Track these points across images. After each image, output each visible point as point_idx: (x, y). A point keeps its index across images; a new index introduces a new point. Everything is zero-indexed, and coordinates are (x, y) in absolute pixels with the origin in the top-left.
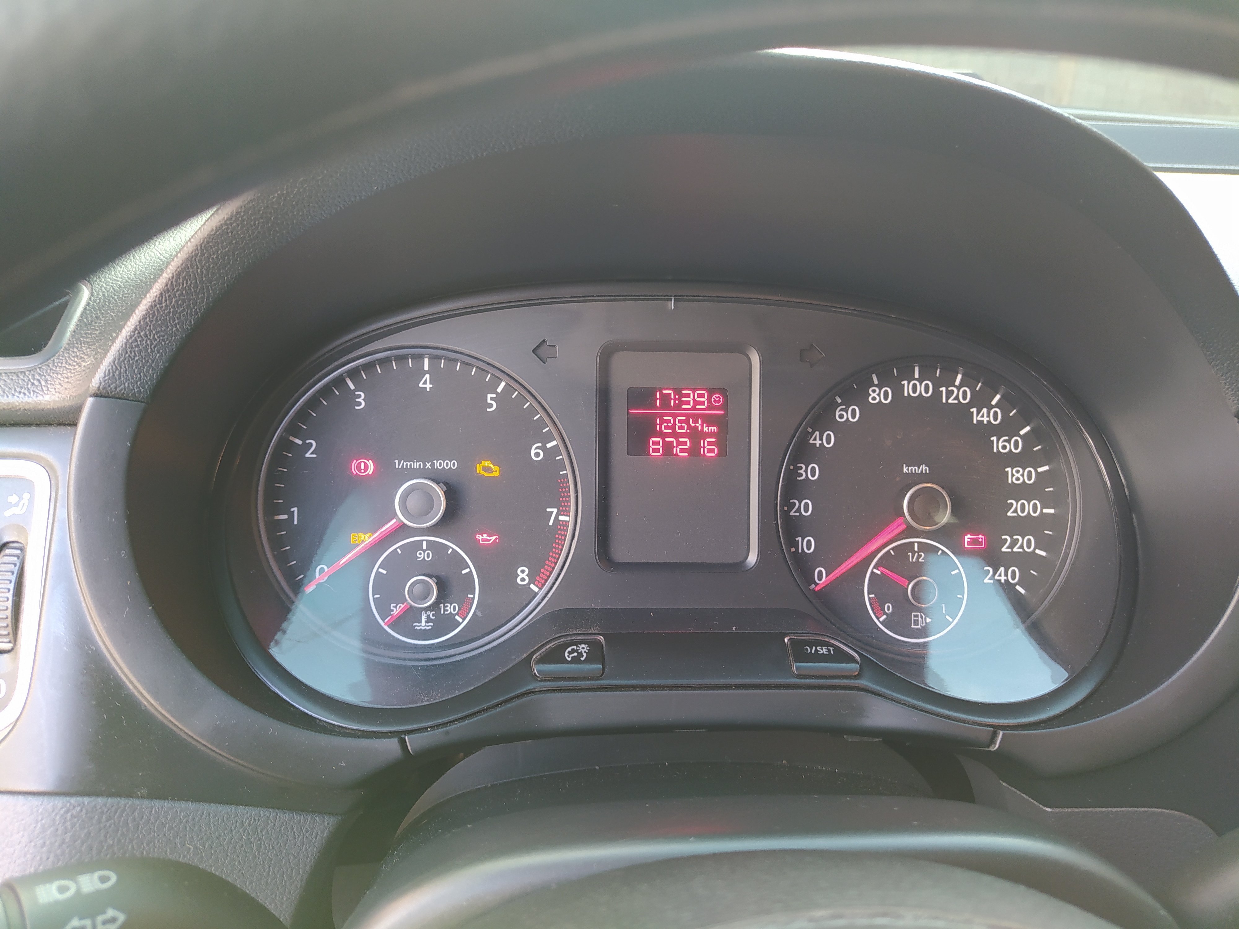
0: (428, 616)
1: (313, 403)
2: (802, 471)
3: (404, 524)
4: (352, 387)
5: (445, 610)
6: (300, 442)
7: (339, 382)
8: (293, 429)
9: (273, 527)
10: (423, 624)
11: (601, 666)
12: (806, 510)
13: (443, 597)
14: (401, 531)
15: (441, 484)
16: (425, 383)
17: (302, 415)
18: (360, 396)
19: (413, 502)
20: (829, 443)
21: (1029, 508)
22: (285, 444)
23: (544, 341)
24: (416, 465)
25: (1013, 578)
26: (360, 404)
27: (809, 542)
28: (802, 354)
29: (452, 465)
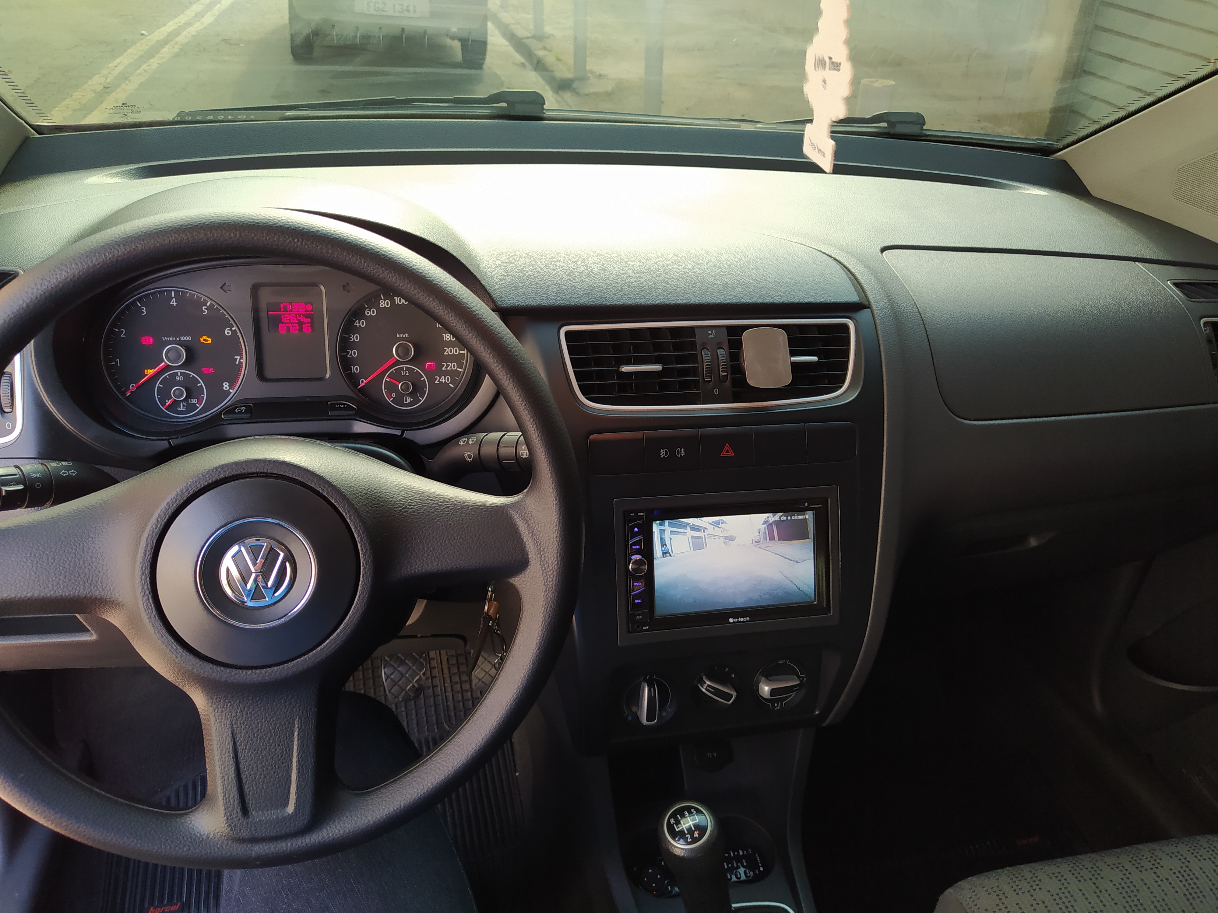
0: (184, 405)
1: (122, 313)
2: (352, 338)
3: (169, 365)
4: (140, 305)
5: (191, 402)
6: (117, 330)
7: (133, 303)
8: (114, 324)
9: (109, 368)
10: (182, 408)
11: (250, 415)
12: (355, 354)
13: (189, 396)
14: (167, 368)
15: (184, 347)
16: (173, 302)
17: (118, 318)
18: (143, 309)
19: (172, 355)
20: (363, 325)
21: (453, 351)
22: (111, 332)
23: (225, 284)
24: (172, 339)
25: (448, 381)
26: (144, 312)
27: (357, 368)
28: (344, 287)
29: (189, 338)
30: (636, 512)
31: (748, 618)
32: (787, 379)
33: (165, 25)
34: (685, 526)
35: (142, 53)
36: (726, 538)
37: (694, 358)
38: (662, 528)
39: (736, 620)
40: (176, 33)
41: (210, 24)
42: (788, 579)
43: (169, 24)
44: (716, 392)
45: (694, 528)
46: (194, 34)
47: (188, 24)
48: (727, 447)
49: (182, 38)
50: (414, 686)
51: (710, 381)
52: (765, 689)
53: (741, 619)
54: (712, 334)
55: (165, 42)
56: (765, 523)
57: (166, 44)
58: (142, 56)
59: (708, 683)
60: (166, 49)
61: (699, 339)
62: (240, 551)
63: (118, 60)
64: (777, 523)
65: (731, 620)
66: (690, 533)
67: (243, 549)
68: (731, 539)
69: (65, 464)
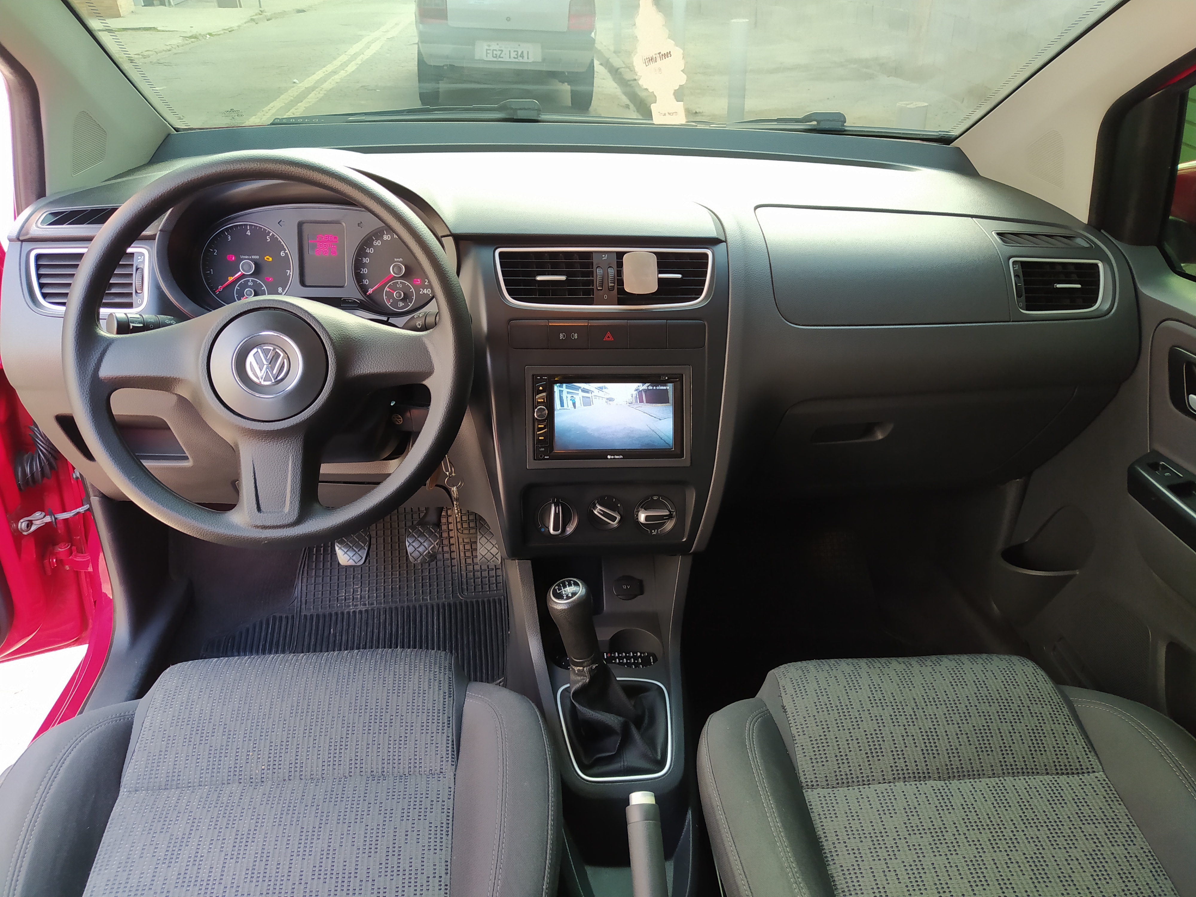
1: (215, 238)
2: (363, 260)
3: (243, 274)
4: (226, 234)
6: (212, 250)
7: (223, 232)
9: (206, 275)
12: (365, 272)
15: (254, 262)
16: (248, 232)
17: (212, 241)
18: (228, 236)
19: (245, 267)
20: (371, 251)
22: (207, 251)
25: (429, 292)
26: (229, 238)
27: (366, 281)
28: (359, 225)
29: (257, 257)
30: (541, 376)
31: (621, 457)
32: (653, 287)
33: (314, 74)
34: (578, 388)
35: (292, 98)
36: (607, 399)
37: (591, 274)
38: (561, 389)
39: (612, 457)
40: (323, 80)
41: (353, 72)
42: (653, 431)
43: (317, 73)
44: (606, 297)
45: (584, 391)
46: (339, 81)
47: (334, 72)
48: (609, 334)
49: (327, 85)
50: (429, 552)
51: (601, 290)
52: (642, 517)
53: (617, 457)
54: (605, 257)
55: (312, 89)
56: (636, 390)
57: (313, 91)
58: (292, 101)
59: (599, 507)
60: (312, 95)
61: (595, 261)
62: (257, 351)
63: (271, 105)
64: (646, 391)
65: (609, 457)
66: (581, 394)
67: (259, 350)
68: (611, 400)
69: (169, 317)
